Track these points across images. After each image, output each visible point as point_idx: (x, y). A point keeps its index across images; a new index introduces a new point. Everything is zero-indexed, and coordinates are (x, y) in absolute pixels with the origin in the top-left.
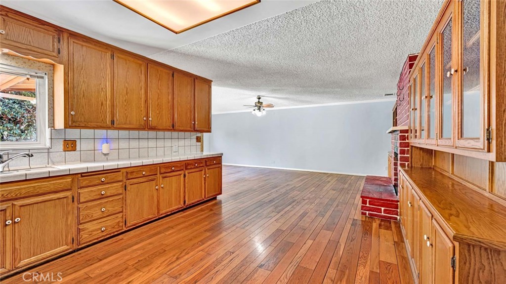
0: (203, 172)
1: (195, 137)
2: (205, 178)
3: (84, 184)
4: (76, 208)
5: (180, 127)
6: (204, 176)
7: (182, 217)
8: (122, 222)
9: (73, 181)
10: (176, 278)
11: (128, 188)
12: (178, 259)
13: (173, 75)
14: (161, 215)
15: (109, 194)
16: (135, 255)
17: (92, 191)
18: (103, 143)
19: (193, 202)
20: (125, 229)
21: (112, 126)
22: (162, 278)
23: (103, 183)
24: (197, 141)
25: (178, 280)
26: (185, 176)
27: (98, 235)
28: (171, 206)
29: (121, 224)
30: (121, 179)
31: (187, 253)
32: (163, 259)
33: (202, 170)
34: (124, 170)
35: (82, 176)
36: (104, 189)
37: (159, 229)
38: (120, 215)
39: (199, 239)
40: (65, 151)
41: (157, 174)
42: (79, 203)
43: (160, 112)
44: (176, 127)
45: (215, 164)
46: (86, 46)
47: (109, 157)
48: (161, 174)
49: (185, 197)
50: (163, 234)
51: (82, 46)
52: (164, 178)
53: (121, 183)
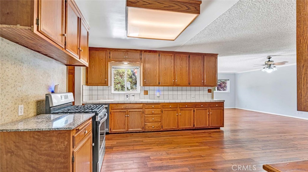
0: (207, 111)
1: (207, 89)
2: (209, 114)
3: (147, 107)
4: (144, 116)
5: (194, 84)
6: (208, 113)
7: (190, 133)
8: (161, 126)
9: (143, 106)
10: (168, 154)
11: (163, 112)
12: (174, 148)
13: (189, 57)
14: (180, 128)
15: (155, 113)
16: (160, 140)
17: (149, 111)
18: (157, 92)
19: (200, 126)
20: (162, 130)
21: (159, 85)
22: (163, 152)
23: (153, 108)
24: (208, 92)
25: (168, 155)
26: (194, 111)
27: (151, 129)
28: (185, 125)
29: (160, 127)
30: (160, 107)
31: (180, 148)
32: (169, 146)
33: (206, 109)
34: (162, 104)
35: (146, 104)
36: (154, 111)
37: (176, 135)
38: (160, 123)
39: (190, 145)
40: (144, 95)
41: (177, 108)
42: (145, 114)
43: (181, 77)
44: (191, 84)
45: (217, 107)
46: (150, 54)
47: (160, 98)
48: (179, 108)
49: (194, 123)
50: (176, 137)
51: (148, 54)
52: (181, 110)
53: (160, 109)
